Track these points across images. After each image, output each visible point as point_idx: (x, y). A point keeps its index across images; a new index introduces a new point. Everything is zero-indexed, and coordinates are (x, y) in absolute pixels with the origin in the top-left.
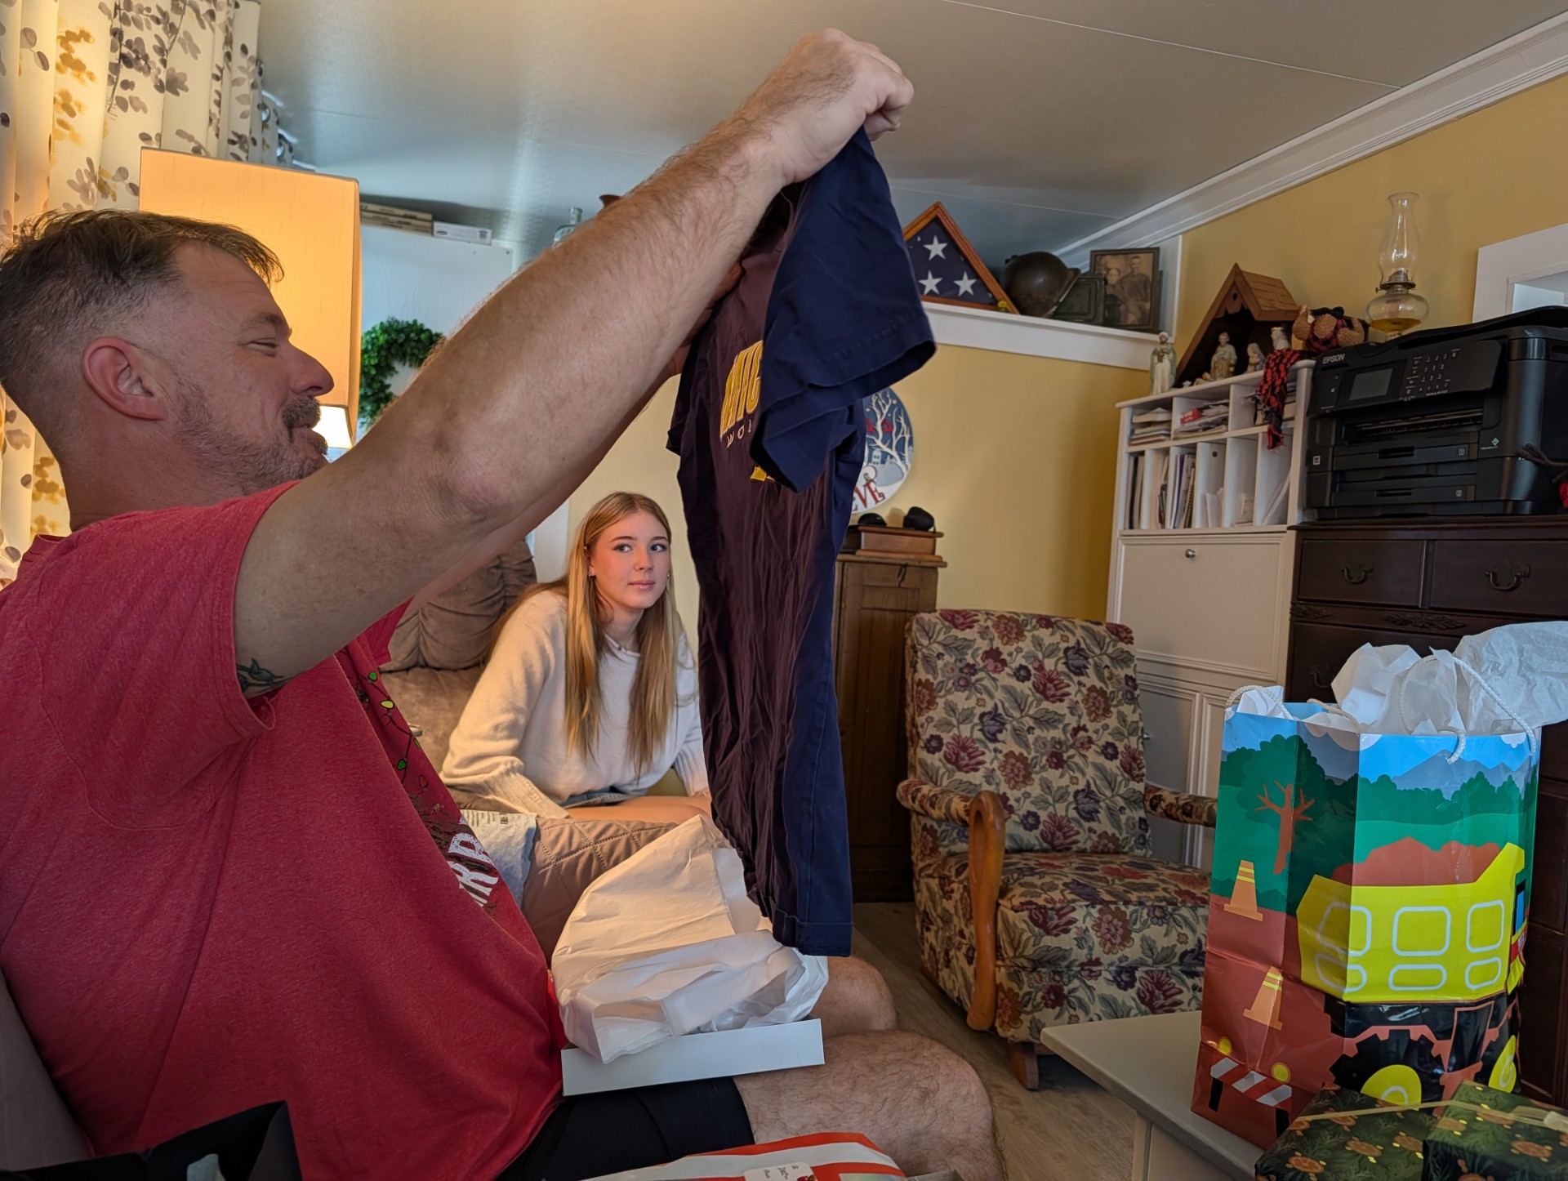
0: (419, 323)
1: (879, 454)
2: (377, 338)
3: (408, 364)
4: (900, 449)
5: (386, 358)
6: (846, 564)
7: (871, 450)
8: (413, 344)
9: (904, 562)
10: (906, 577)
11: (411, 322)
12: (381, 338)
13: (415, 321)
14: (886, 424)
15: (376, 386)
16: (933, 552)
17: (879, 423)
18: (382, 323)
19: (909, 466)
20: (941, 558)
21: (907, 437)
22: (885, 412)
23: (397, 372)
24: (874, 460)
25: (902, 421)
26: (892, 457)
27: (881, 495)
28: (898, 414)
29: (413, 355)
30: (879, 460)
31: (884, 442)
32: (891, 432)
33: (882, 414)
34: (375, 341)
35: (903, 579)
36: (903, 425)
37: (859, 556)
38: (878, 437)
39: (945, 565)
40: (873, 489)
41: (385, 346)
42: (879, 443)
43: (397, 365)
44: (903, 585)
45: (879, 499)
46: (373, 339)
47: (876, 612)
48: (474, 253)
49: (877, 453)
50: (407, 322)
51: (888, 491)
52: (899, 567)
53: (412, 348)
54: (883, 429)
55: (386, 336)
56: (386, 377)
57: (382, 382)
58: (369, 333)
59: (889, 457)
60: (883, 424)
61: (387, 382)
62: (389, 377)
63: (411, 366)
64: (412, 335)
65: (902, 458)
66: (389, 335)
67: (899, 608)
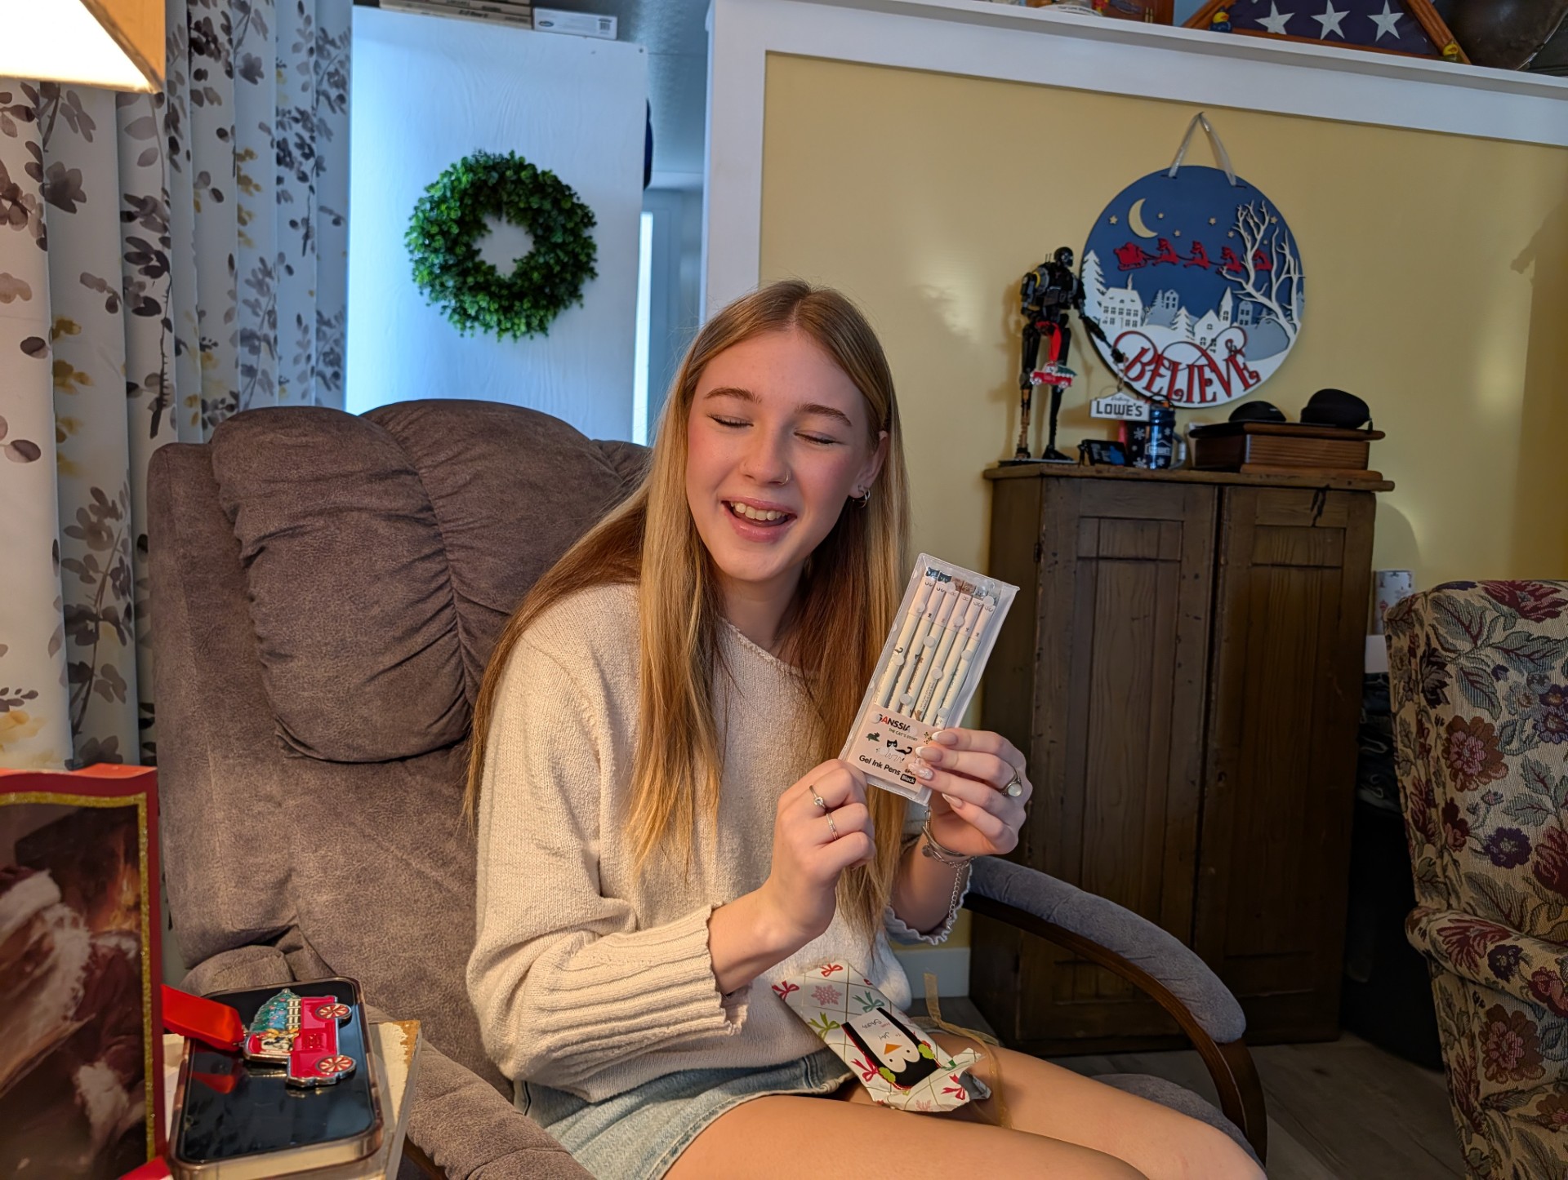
0: (517, 156)
1: (1250, 307)
2: (458, 179)
3: (504, 219)
4: (1285, 299)
5: (473, 211)
6: (1227, 489)
7: (1237, 300)
8: (510, 187)
9: (1323, 485)
10: (1325, 508)
11: (506, 155)
12: (464, 179)
13: (512, 154)
14: (1262, 260)
15: (460, 250)
16: (1365, 467)
17: (1250, 255)
18: (465, 159)
19: (1299, 327)
20: (1380, 475)
21: (1295, 278)
22: (1259, 237)
23: (490, 232)
24: (1240, 317)
25: (1287, 252)
26: (1270, 311)
27: (1255, 375)
28: (1281, 239)
29: (510, 203)
30: (1249, 318)
31: (1257, 287)
32: (1269, 272)
33: (1254, 240)
34: (456, 183)
35: (1320, 513)
36: (1289, 257)
37: (1249, 475)
38: (1247, 280)
39: (1389, 486)
40: (1242, 366)
41: (470, 191)
42: (1249, 288)
43: (489, 221)
44: (1320, 522)
45: (1251, 382)
46: (452, 182)
47: (1276, 571)
48: (593, 53)
49: (1246, 306)
50: (501, 155)
51: (1266, 367)
52: (1314, 491)
53: (509, 194)
54: (1255, 266)
55: (471, 175)
56: (475, 241)
57: (468, 246)
58: (447, 174)
59: (1265, 312)
60: (1255, 257)
61: (476, 247)
62: (479, 239)
63: (509, 222)
64: (509, 173)
65: (1288, 313)
66: (475, 174)
67: (1312, 563)
